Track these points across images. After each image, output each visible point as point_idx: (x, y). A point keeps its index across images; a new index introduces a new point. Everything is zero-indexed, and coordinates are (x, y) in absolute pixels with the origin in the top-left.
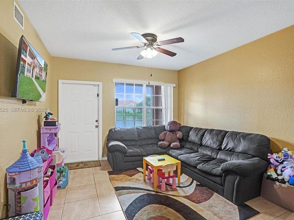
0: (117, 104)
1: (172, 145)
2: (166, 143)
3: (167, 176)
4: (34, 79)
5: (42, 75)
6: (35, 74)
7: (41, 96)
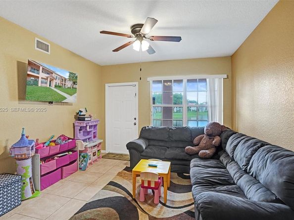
0: (154, 103)
3: (146, 185)
4: (53, 88)
5: (67, 84)
6: (54, 84)
7: (66, 98)
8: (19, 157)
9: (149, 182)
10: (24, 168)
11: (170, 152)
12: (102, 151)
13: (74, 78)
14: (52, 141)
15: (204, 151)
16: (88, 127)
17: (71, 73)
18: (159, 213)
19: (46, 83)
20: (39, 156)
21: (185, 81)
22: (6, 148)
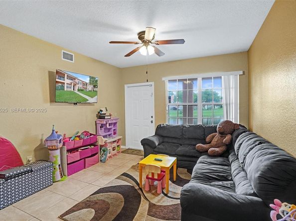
0: (170, 102)
3: (150, 176)
4: (76, 91)
5: (88, 87)
6: (77, 88)
7: (88, 100)
8: (51, 147)
9: (153, 174)
10: (54, 157)
11: (181, 149)
12: (122, 147)
13: (94, 82)
14: (77, 136)
15: (213, 149)
16: (108, 125)
17: (91, 78)
18: (159, 201)
19: (71, 88)
20: (65, 148)
21: (200, 79)
22: (42, 140)
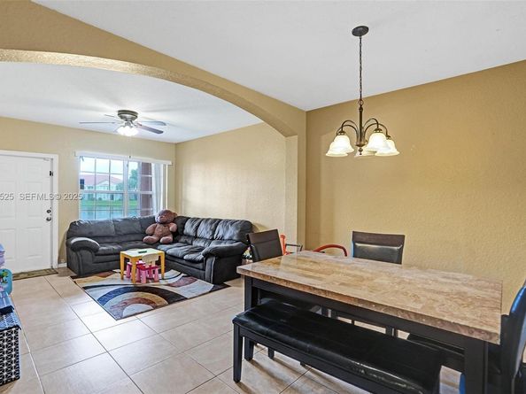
0: (82, 187)
1: (161, 241)
2: (154, 238)
